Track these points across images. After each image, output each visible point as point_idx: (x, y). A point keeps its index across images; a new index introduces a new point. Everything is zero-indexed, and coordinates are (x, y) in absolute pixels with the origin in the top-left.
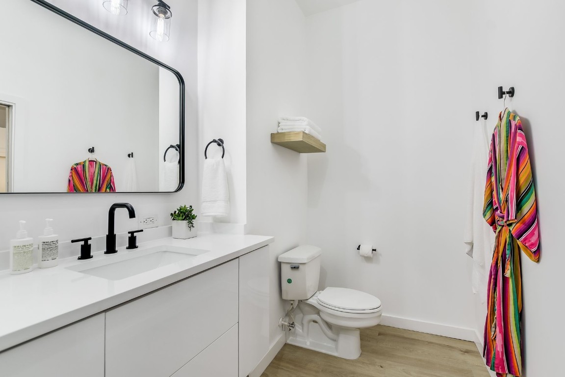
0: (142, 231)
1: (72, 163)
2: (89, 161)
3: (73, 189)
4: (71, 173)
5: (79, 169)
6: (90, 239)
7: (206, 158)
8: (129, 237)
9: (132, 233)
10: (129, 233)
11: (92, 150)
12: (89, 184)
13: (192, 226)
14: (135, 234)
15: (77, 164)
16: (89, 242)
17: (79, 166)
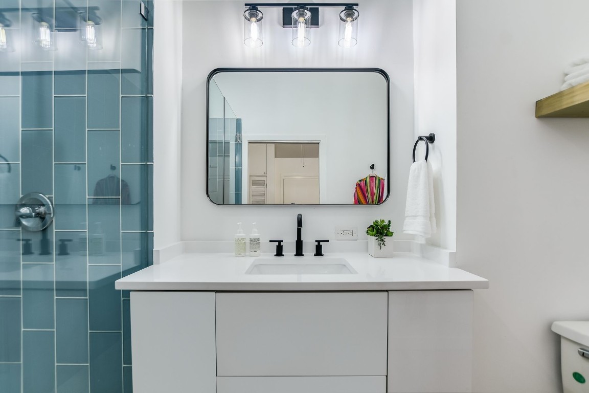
0: (328, 241)
1: (357, 181)
2: (370, 177)
3: (358, 202)
4: (356, 188)
5: (362, 185)
6: (282, 241)
7: (414, 161)
8: (316, 246)
9: (319, 242)
10: (316, 241)
11: (372, 167)
12: (370, 199)
13: (384, 244)
14: (321, 243)
15: (360, 181)
16: (282, 244)
17: (362, 182)
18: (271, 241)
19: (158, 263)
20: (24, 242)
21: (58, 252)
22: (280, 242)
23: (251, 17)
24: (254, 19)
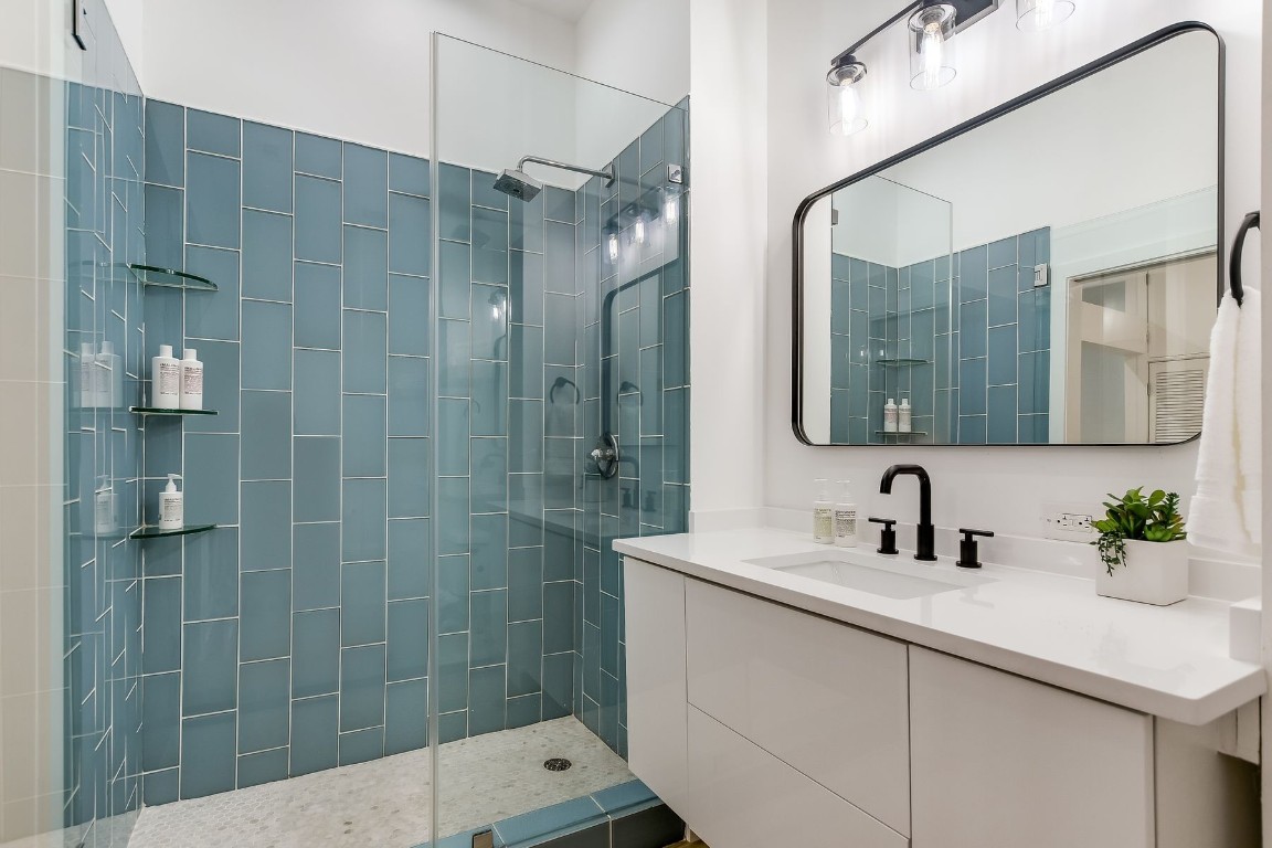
6: (894, 523)
8: (962, 542)
9: (969, 534)
10: (962, 531)
14: (975, 538)
18: (871, 520)
19: (693, 532)
20: (624, 492)
21: (645, 507)
22: (889, 524)
23: (841, 80)
24: (847, 82)
